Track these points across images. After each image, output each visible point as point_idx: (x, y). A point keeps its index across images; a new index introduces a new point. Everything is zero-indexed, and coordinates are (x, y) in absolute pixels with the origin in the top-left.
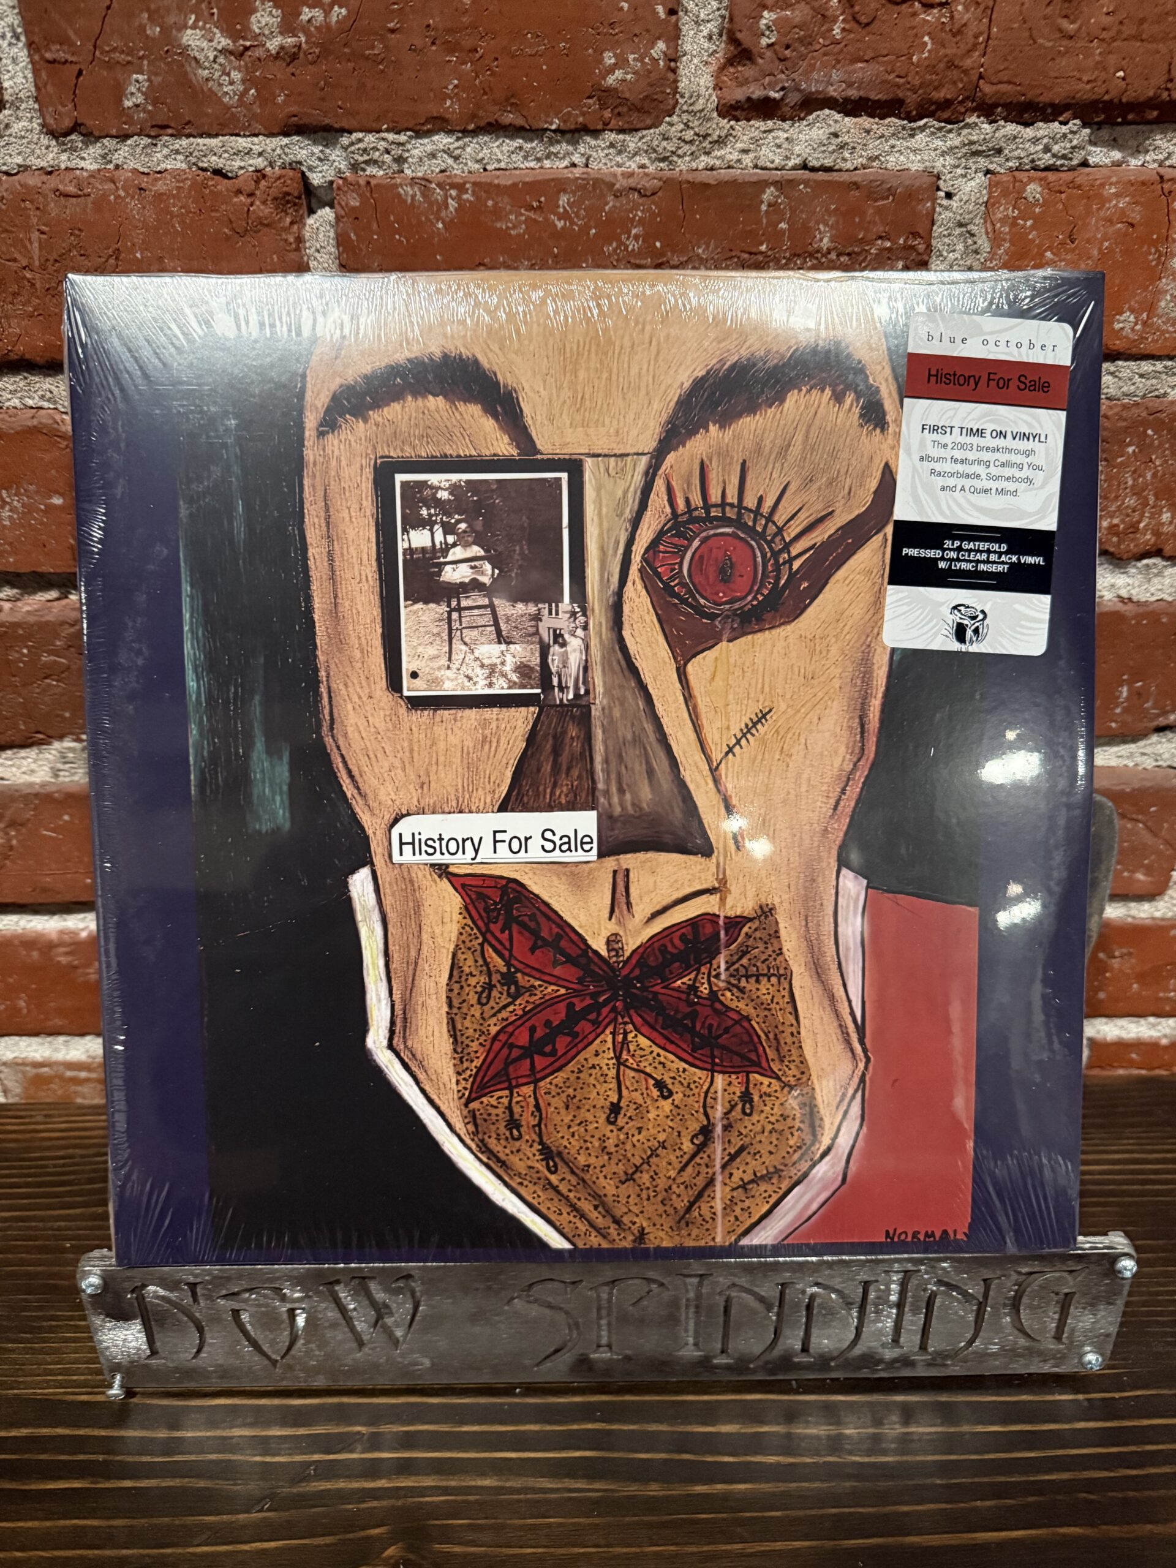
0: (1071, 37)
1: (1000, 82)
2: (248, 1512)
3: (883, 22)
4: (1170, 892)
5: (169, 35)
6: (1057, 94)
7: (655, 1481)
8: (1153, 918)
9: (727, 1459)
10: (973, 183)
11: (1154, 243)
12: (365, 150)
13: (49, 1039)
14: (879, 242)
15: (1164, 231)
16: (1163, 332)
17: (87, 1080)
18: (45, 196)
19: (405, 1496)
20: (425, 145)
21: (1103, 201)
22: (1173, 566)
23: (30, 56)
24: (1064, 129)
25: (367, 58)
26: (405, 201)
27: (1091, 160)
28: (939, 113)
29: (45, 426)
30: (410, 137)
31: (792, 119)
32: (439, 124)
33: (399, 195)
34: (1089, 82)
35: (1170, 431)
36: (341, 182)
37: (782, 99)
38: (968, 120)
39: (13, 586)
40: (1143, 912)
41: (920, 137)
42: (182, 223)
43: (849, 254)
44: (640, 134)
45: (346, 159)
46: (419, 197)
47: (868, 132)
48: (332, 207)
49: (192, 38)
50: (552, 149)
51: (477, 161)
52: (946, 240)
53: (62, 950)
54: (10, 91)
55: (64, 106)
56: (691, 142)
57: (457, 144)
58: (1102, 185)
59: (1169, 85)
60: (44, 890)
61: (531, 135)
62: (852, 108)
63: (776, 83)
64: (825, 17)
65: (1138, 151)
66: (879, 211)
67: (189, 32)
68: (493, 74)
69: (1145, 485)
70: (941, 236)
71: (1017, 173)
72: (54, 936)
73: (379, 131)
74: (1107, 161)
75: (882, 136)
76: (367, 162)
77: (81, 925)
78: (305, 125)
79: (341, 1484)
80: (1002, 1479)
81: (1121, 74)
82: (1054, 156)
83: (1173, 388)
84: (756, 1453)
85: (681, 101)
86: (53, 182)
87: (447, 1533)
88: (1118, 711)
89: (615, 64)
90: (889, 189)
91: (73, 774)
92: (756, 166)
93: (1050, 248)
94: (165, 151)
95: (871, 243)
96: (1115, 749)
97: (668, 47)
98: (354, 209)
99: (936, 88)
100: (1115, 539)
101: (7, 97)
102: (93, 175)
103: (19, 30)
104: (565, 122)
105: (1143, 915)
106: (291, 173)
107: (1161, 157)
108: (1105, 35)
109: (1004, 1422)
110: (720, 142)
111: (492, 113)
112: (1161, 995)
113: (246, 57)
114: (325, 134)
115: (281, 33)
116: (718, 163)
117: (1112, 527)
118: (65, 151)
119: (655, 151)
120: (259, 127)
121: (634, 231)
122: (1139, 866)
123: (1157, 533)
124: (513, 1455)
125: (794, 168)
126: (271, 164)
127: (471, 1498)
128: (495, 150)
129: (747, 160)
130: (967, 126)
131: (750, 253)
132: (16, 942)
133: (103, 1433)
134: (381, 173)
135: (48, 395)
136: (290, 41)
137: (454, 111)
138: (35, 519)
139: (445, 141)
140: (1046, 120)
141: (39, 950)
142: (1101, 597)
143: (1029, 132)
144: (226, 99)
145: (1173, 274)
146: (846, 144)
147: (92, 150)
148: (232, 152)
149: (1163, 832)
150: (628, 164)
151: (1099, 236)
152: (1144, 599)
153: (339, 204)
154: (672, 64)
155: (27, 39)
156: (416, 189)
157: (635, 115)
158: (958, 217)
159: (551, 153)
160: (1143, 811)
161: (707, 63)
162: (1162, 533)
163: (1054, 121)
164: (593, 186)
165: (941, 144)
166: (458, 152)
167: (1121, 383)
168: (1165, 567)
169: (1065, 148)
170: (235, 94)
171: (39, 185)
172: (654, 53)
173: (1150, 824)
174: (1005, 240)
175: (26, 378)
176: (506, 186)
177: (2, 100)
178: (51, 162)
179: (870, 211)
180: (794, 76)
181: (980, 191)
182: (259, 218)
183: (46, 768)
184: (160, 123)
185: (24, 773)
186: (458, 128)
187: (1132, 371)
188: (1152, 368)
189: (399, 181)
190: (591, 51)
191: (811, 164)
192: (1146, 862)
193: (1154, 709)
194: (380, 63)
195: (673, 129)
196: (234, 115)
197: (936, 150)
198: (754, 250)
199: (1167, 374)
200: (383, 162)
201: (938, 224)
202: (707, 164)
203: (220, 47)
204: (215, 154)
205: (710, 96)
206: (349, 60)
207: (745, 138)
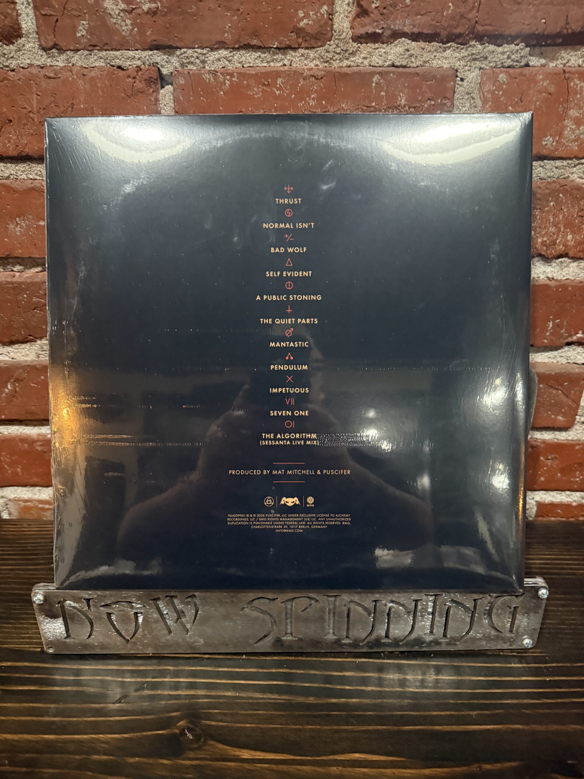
0: (519, 3)
1: (486, 25)
2: (114, 703)
4: (576, 427)
5: (98, 4)
6: (513, 30)
7: (312, 696)
8: (567, 440)
9: (347, 687)
10: (474, 74)
11: (562, 103)
12: (187, 57)
13: (32, 488)
14: (429, 101)
15: (566, 97)
16: (567, 146)
17: (49, 509)
18: (40, 78)
19: (190, 699)
20: (215, 55)
21: (536, 82)
22: (574, 262)
23: (35, 13)
24: (517, 47)
25: (189, 13)
26: (206, 81)
27: (531, 63)
28: (457, 40)
29: (37, 187)
30: (208, 51)
31: (387, 43)
32: (222, 45)
33: (203, 78)
34: (528, 25)
35: (570, 195)
36: (176, 72)
37: (383, 33)
39: (21, 265)
40: (562, 436)
41: (448, 51)
42: (103, 91)
43: (414, 108)
44: (315, 50)
45: (178, 61)
46: (212, 80)
47: (423, 49)
48: (172, 85)
49: (108, 4)
50: (274, 57)
51: (240, 63)
52: (461, 101)
53: (39, 443)
54: (25, 29)
55: (49, 35)
56: (339, 54)
57: (230, 55)
58: (536, 75)
59: (567, 26)
60: (31, 413)
61: (265, 50)
62: (415, 37)
63: (380, 25)
65: (553, 59)
66: (428, 86)
67: (107, 1)
68: (247, 21)
69: (559, 221)
70: (458, 99)
71: (494, 69)
72: (35, 437)
73: (194, 48)
74: (538, 64)
75: (429, 52)
76: (188, 63)
78: (160, 45)
79: (159, 692)
80: (484, 702)
81: (544, 21)
83: (572, 173)
84: (362, 685)
85: (335, 34)
86: (43, 72)
87: (209, 717)
88: (548, 334)
89: (304, 17)
90: (433, 76)
91: (46, 357)
93: (511, 105)
94: (96, 57)
95: (425, 102)
96: (547, 354)
97: (328, 8)
98: (182, 85)
99: (455, 28)
100: (545, 248)
101: (24, 32)
102: (62, 68)
103: (30, 1)
104: (280, 44)
105: (562, 438)
106: (153, 68)
107: (564, 62)
108: (535, 2)
109: (485, 676)
110: (353, 54)
111: (246, 40)
112: (572, 479)
113: (134, 14)
114: (169, 50)
115: (149, 2)
116: (352, 64)
117: (543, 243)
118: (49, 57)
120: (139, 46)
121: (312, 96)
122: (560, 413)
123: (565, 245)
124: (243, 682)
125: (388, 66)
126: (144, 64)
127: (221, 701)
128: (248, 58)
129: (366, 62)
130: (471, 46)
131: (367, 107)
132: (17, 439)
133: (47, 665)
134: (195, 68)
135: (39, 173)
136: (153, 5)
137: (229, 38)
138: (31, 232)
139: (224, 53)
140: (508, 43)
141: (28, 443)
142: (539, 277)
143: (500, 49)
144: (124, 33)
145: (571, 118)
146: (413, 55)
147: (62, 57)
148: (126, 57)
149: (571, 396)
150: (310, 64)
151: (535, 99)
152: (560, 278)
153: (175, 83)
154: (331, 16)
155: (34, 5)
156: (211, 75)
157: (313, 40)
158: (467, 90)
159: (274, 59)
160: (561, 385)
161: (347, 17)
162: (568, 246)
163: (512, 44)
164: (294, 74)
165: (458, 55)
166: (230, 58)
167: (546, 171)
168: (570, 262)
169: (517, 57)
170: (128, 30)
171: (37, 73)
172: (322, 11)
173: (564, 391)
174: (489, 101)
175: (29, 165)
176: (252, 74)
177: (21, 33)
178: (43, 63)
179: (424, 87)
180: (388, 22)
181: (477, 78)
182: (138, 89)
183: (33, 354)
184: (93, 44)
185: (23, 356)
186: (230, 47)
187: (552, 165)
188: (561, 164)
189: (203, 72)
190: (292, 10)
191: (396, 64)
192: (563, 410)
193: (565, 333)
194: (195, 16)
195: (331, 47)
196: (127, 39)
197: (456, 58)
198: (369, 105)
199: (569, 167)
200: (196, 63)
201: (457, 93)
202: (347, 64)
203: (121, 8)
204: (118, 59)
205: (348, 32)
206: (180, 15)
207: (365, 52)
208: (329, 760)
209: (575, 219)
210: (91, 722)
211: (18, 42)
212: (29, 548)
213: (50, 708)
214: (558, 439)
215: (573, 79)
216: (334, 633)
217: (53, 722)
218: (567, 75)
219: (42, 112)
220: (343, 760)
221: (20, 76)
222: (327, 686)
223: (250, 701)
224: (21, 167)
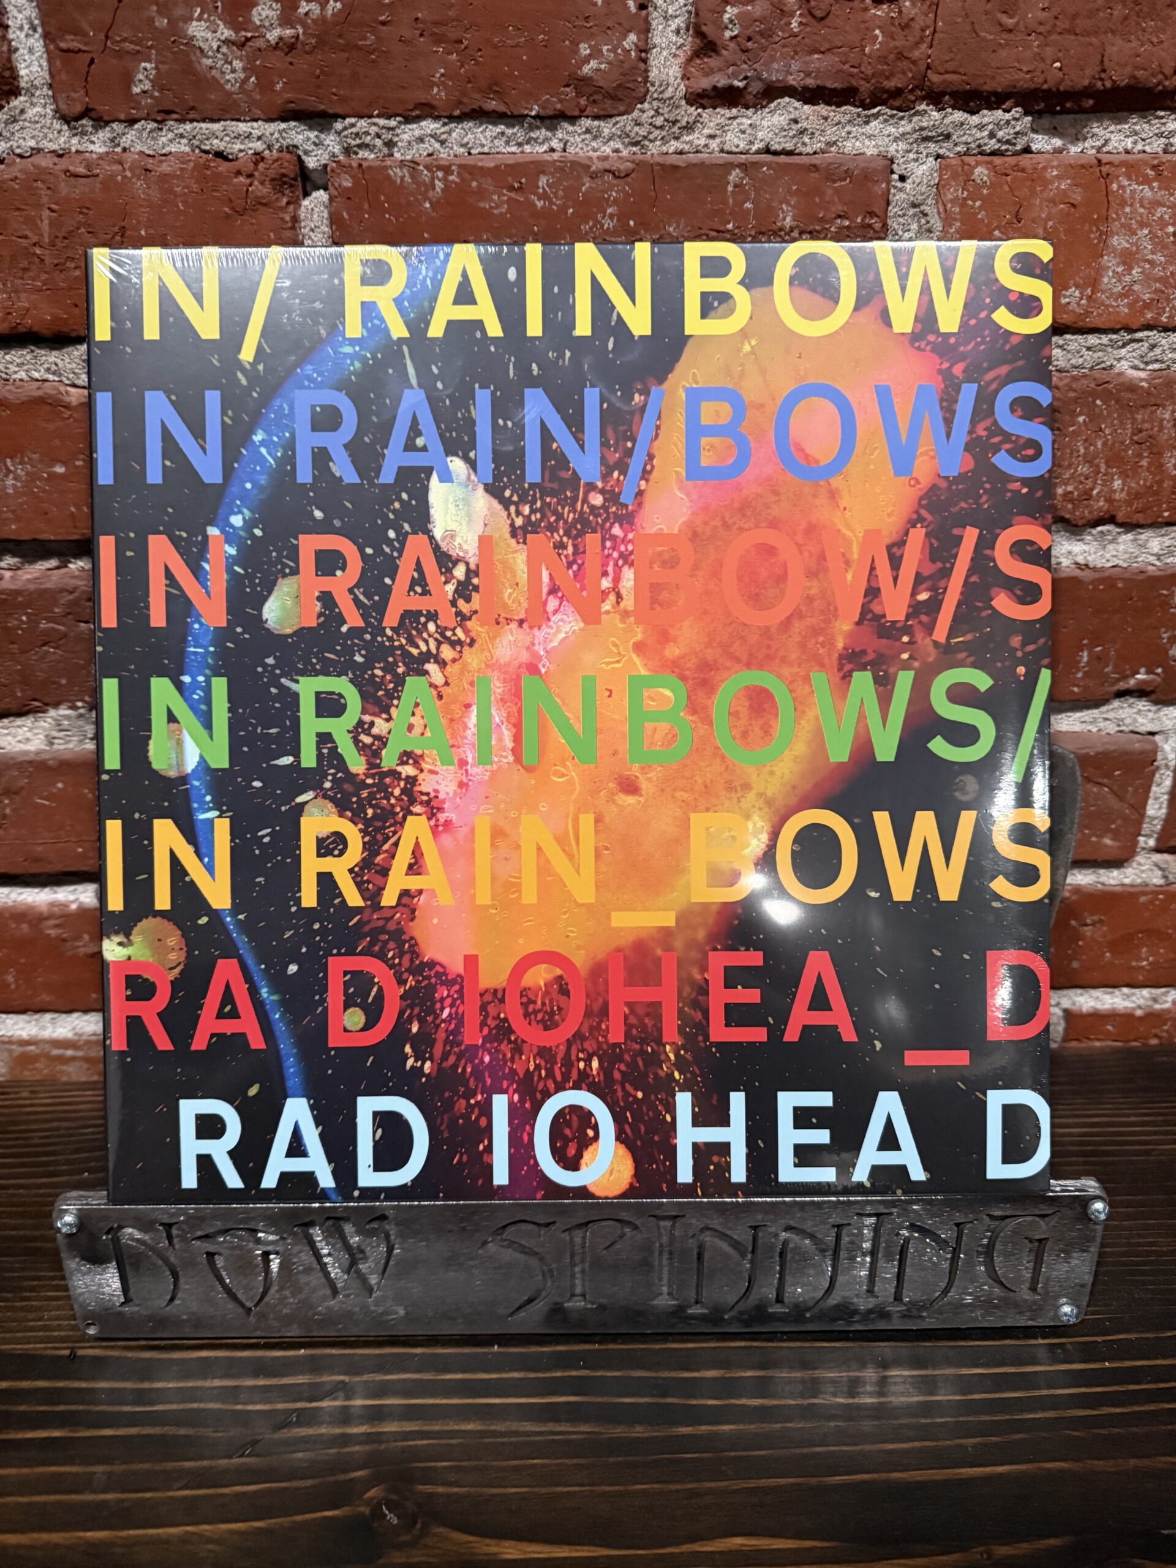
0: (1010, 31)
1: (947, 72)
2: (230, 1457)
3: (837, 16)
4: (1138, 858)
5: (176, 28)
6: (999, 83)
7: (640, 1423)
8: (1123, 885)
9: (710, 1402)
10: (924, 167)
11: (1095, 223)
12: (357, 134)
13: (36, 1016)
14: (839, 221)
15: (1104, 212)
16: (1107, 306)
17: (74, 1058)
18: (57, 177)
19: (388, 1441)
20: (414, 130)
21: (1046, 183)
22: (1126, 533)
23: (46, 46)
24: (1008, 116)
25: (360, 48)
26: (395, 182)
27: (1034, 147)
28: (891, 101)
29: (50, 396)
30: (400, 123)
31: (755, 106)
32: (427, 110)
33: (389, 175)
34: (1028, 72)
35: (1117, 401)
36: (334, 165)
37: (745, 88)
38: (918, 108)
39: (14, 555)
40: (1112, 878)
41: (874, 124)
42: (184, 202)
43: (810, 232)
44: (614, 120)
45: (339, 143)
46: (408, 179)
47: (826, 119)
48: (326, 189)
49: (197, 30)
50: (533, 135)
51: (462, 146)
52: (901, 220)
53: (52, 922)
54: (26, 79)
55: (76, 92)
56: (661, 128)
57: (443, 130)
58: (1045, 168)
59: (1103, 75)
60: (37, 860)
61: (512, 121)
62: (810, 96)
63: (740, 73)
64: (785, 13)
65: (1077, 138)
66: (837, 191)
67: (195, 23)
68: (477, 63)
69: (1097, 451)
70: (894, 216)
71: (964, 158)
72: (44, 909)
73: (370, 117)
74: (1049, 148)
75: (837, 124)
76: (359, 146)
77: (72, 898)
78: (301, 111)
79: (323, 1430)
80: (987, 1418)
81: (1058, 64)
82: (999, 141)
83: (1119, 360)
84: (740, 1396)
85: (652, 89)
86: (64, 164)
87: (429, 1476)
88: (1080, 675)
89: (590, 55)
90: (846, 171)
91: (68, 742)
92: (722, 151)
93: (998, 228)
94: (170, 135)
95: (831, 222)
96: (1078, 715)
97: (639, 40)
98: (347, 189)
99: (887, 78)
100: (1070, 506)
101: (23, 84)
102: (101, 157)
103: (36, 22)
104: (543, 107)
105: (1112, 882)
106: (288, 156)
107: (1098, 143)
108: (1042, 29)
109: (986, 1365)
110: (689, 128)
111: (476, 100)
112: (1134, 964)
113: (247, 48)
114: (321, 121)
115: (280, 25)
116: (687, 147)
117: (1066, 494)
118: (76, 135)
119: (628, 136)
120: (258, 113)
121: (609, 211)
122: (1107, 831)
123: (1110, 500)
124: (497, 1400)
125: (758, 152)
126: (269, 147)
127: (453, 1441)
128: (479, 135)
129: (714, 145)
130: (917, 113)
131: (718, 231)
132: (7, 915)
133: (84, 1385)
134: (373, 156)
135: (54, 367)
136: (289, 32)
137: (441, 98)
138: (37, 487)
139: (432, 126)
140: (990, 108)
141: (29, 922)
142: (1059, 563)
143: (975, 119)
144: (228, 87)
145: (1114, 250)
146: (806, 129)
147: (101, 134)
148: (232, 135)
149: (1128, 796)
150: (603, 149)
151: (1044, 216)
152: (1100, 566)
153: (333, 185)
154: (643, 55)
155: (44, 30)
156: (405, 171)
157: (609, 102)
158: (912, 199)
159: (531, 138)
160: (1109, 775)
161: (675, 56)
162: (1115, 500)
163: (998, 109)
164: (570, 168)
165: (893, 130)
166: (444, 137)
167: (1069, 356)
168: (1119, 533)
169: (1009, 134)
170: (236, 80)
171: (51, 166)
172: (626, 44)
173: (1115, 788)
174: (956, 220)
175: (33, 351)
176: (489, 169)
177: (18, 87)
178: (63, 146)
179: (830, 192)
180: (755, 66)
181: (931, 174)
182: (257, 197)
183: (41, 737)
184: (165, 108)
185: (19, 741)
186: (444, 114)
187: (1079, 344)
188: (1098, 341)
189: (389, 163)
190: (567, 42)
191: (773, 148)
192: (1113, 826)
193: (1114, 673)
194: (372, 53)
195: (645, 115)
196: (235, 101)
197: (889, 136)
198: (722, 228)
199: (1112, 347)
200: (374, 146)
201: (893, 204)
202: (677, 148)
203: (223, 38)
204: (217, 138)
205: (679, 85)
206: (343, 50)
207: (712, 124)
208: (682, 1553)
209: (1128, 447)
210: (184, 1498)
211: (12, 104)
212: (37, 1141)
213: (95, 1473)
214: (1103, 884)
215: (1117, 177)
216: (670, 1294)
217: (105, 1502)
218: (1105, 169)
219: (60, 244)
220: (712, 1552)
221: (15, 171)
222: (669, 1400)
223: (513, 1439)
224: (16, 356)
